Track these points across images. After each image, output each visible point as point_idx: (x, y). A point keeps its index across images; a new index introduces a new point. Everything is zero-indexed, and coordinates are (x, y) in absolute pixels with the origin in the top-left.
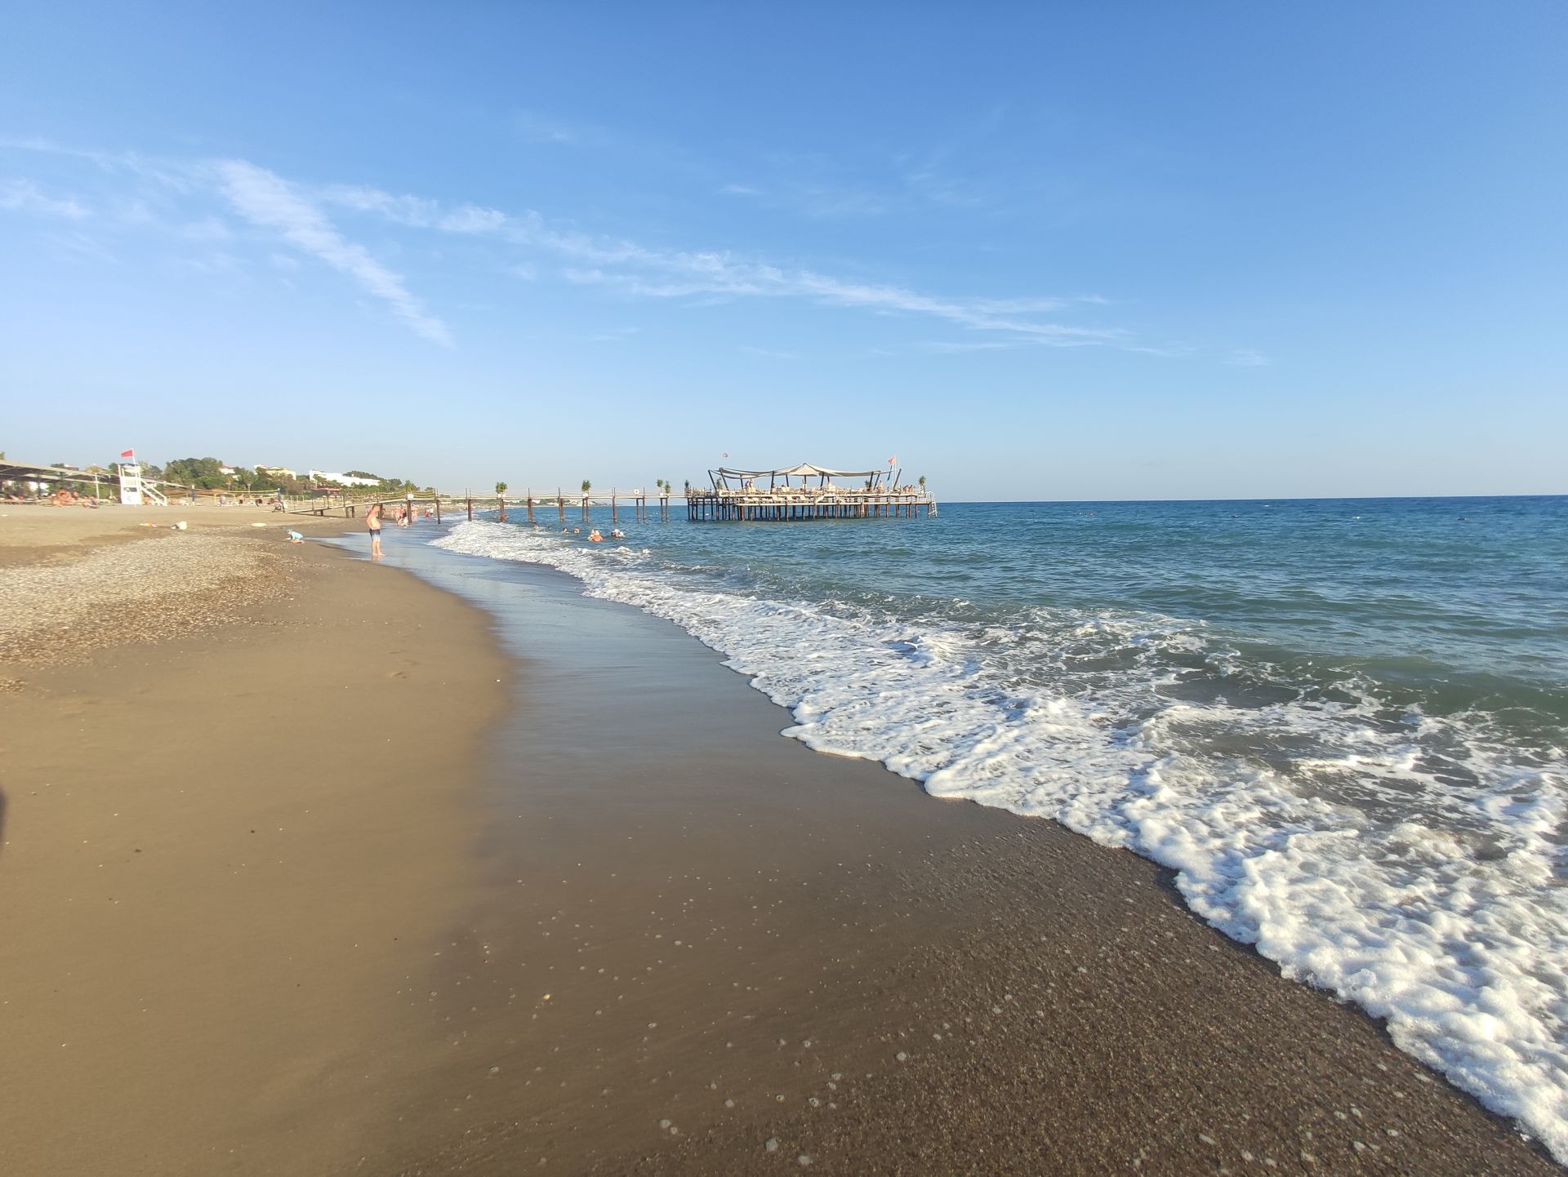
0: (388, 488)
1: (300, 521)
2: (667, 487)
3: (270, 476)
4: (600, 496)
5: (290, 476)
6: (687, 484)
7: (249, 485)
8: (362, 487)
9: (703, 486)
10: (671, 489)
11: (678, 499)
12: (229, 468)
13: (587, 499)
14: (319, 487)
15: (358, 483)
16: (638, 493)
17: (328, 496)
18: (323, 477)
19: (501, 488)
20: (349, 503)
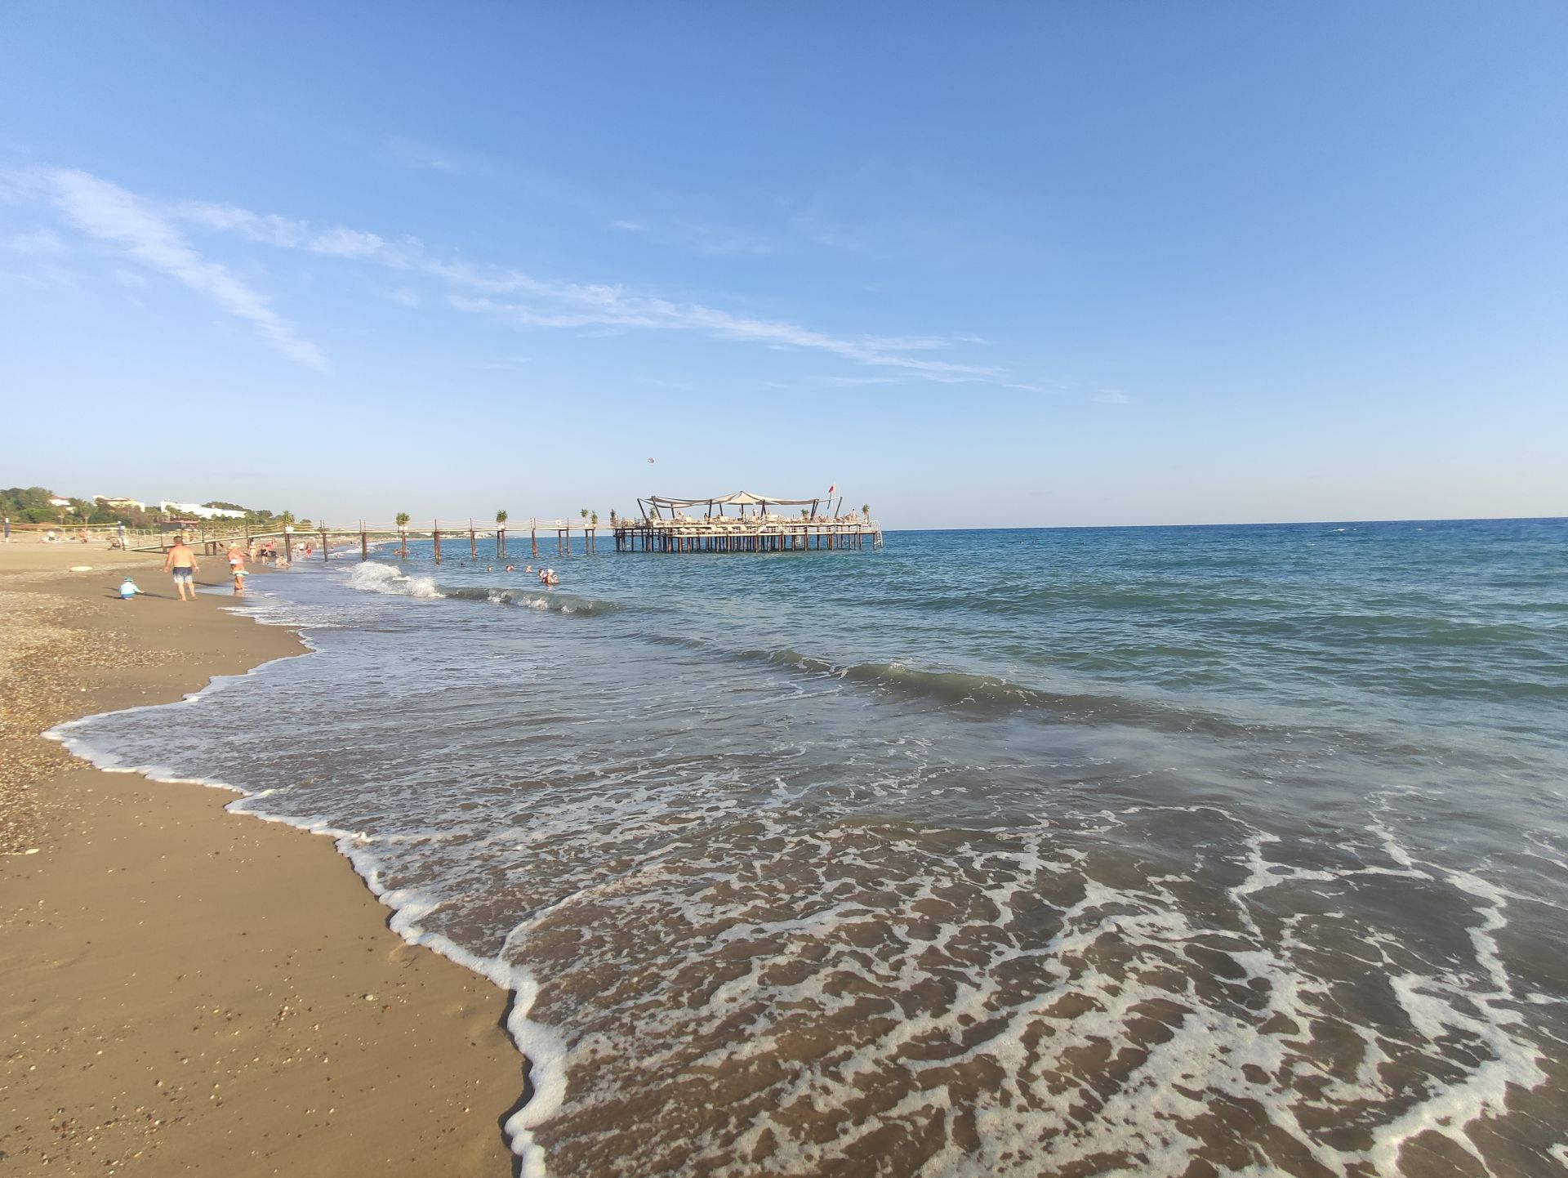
0: (256, 520)
1: (145, 560)
2: (594, 517)
3: (113, 508)
4: (517, 528)
5: (138, 508)
6: (613, 514)
7: (87, 518)
8: (224, 519)
9: (631, 516)
10: (598, 520)
11: (605, 530)
12: (63, 499)
13: (503, 531)
14: (172, 519)
15: (219, 515)
16: (560, 524)
17: (183, 529)
18: (178, 508)
19: (403, 519)
20: (209, 538)
